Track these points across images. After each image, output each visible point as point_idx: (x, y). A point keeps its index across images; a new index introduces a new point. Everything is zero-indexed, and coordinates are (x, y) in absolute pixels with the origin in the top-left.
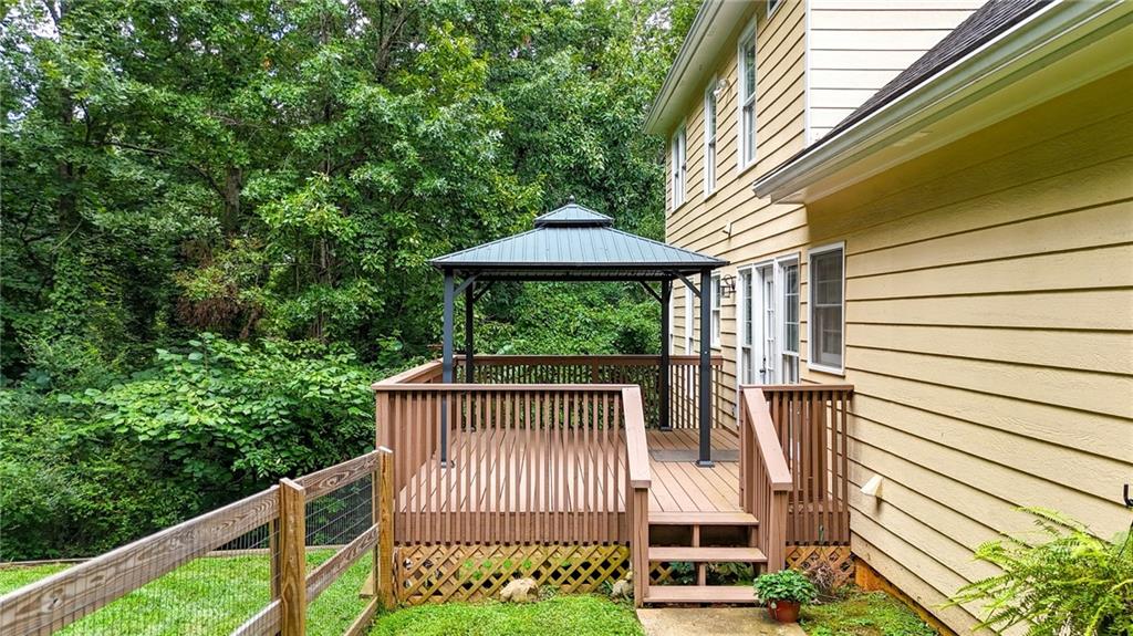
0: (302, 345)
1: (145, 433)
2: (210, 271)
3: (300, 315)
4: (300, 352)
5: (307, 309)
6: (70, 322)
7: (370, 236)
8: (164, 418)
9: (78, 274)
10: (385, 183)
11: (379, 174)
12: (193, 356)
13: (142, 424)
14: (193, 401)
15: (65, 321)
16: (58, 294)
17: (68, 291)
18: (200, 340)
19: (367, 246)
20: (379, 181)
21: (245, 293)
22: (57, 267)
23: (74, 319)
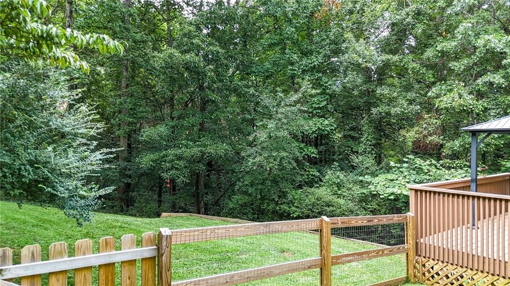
0: (456, 162)
1: (383, 195)
2: (416, 128)
3: (455, 148)
4: (455, 165)
5: (458, 145)
6: (368, 149)
7: (494, 109)
8: (390, 190)
9: (371, 131)
10: (497, 82)
11: (494, 78)
12: (405, 165)
13: (382, 191)
14: (404, 184)
15: (366, 149)
16: (364, 139)
17: (367, 137)
18: (408, 158)
19: (492, 114)
20: (494, 82)
21: (430, 138)
22: (364, 129)
23: (369, 148)
